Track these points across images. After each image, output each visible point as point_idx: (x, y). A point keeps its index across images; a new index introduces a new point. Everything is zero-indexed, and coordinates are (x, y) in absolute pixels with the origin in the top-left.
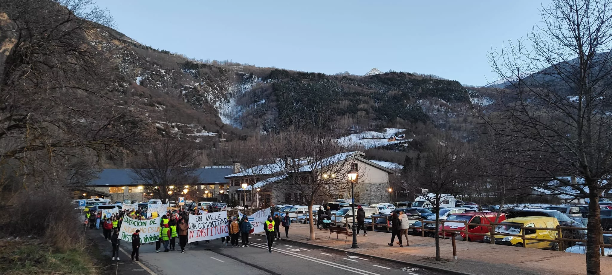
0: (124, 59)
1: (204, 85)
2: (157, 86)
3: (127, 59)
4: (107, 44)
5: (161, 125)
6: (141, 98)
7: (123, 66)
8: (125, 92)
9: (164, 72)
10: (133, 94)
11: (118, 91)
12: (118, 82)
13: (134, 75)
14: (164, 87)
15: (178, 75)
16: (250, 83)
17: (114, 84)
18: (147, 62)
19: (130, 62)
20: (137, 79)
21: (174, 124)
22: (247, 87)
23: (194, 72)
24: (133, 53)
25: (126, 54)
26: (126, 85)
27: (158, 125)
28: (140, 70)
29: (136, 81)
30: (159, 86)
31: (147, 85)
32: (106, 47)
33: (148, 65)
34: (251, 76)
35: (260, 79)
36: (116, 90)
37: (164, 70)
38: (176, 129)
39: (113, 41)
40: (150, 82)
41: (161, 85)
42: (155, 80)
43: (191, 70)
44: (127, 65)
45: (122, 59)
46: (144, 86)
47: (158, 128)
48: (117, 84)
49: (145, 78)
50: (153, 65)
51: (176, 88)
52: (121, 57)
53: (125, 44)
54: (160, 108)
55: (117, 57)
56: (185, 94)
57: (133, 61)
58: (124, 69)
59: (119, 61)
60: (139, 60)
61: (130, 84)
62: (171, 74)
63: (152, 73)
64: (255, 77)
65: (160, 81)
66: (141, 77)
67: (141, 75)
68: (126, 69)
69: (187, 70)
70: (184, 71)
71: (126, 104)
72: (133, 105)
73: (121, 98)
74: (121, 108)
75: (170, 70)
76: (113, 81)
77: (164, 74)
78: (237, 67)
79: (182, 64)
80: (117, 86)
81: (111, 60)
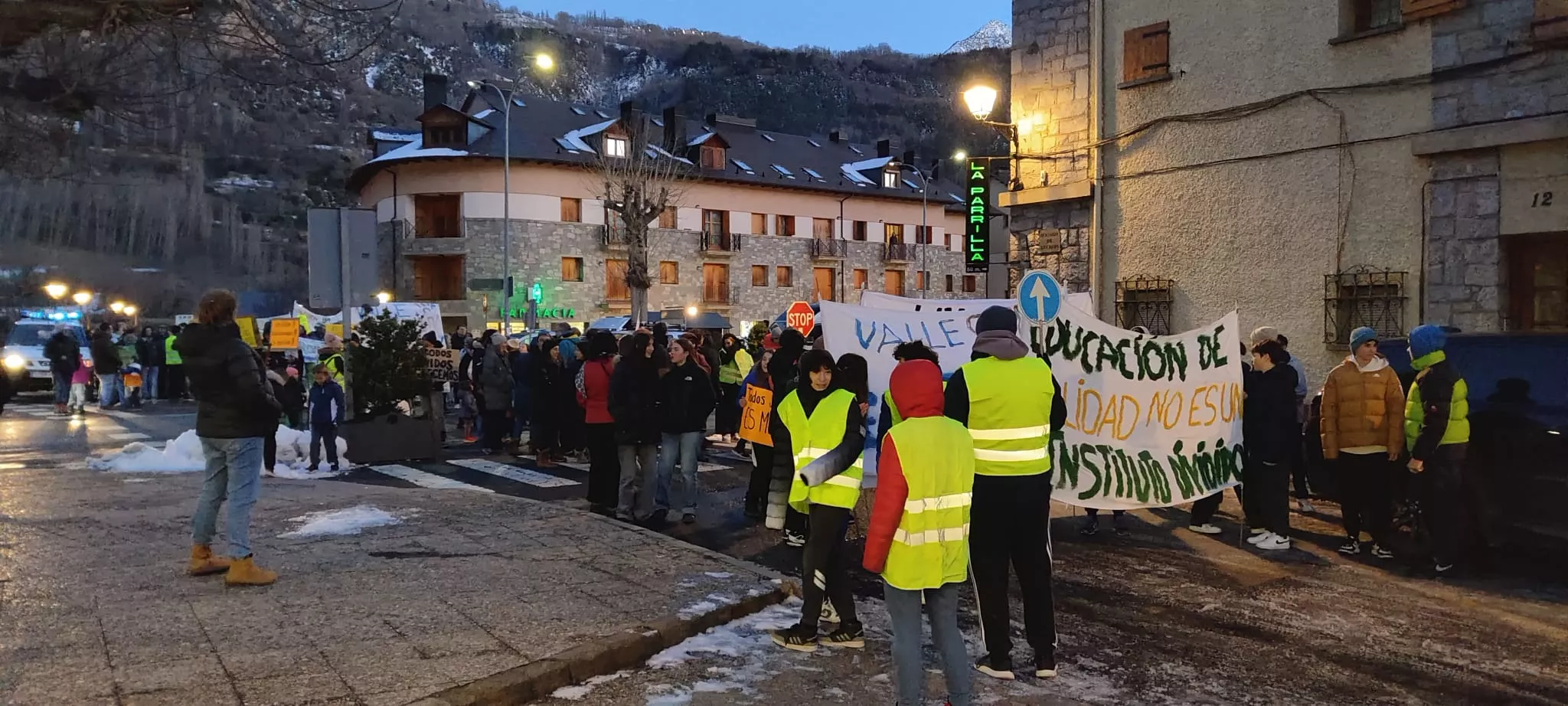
0: (337, 26)
1: (524, 84)
2: (413, 89)
3: (343, 24)
7: (335, 42)
8: (335, 111)
9: (432, 54)
10: (354, 117)
11: (320, 108)
12: (322, 88)
13: (362, 63)
15: (462, 60)
16: (638, 75)
17: (311, 93)
18: (391, 29)
19: (352, 33)
20: (367, 73)
22: (631, 86)
23: (503, 50)
26: (338, 94)
28: (374, 52)
29: (365, 77)
30: (417, 88)
31: (390, 87)
33: (393, 38)
34: (641, 58)
35: (663, 64)
36: (316, 107)
37: (431, 48)
40: (396, 79)
42: (407, 75)
43: (497, 45)
44: (343, 39)
45: (332, 25)
46: (383, 91)
48: (318, 94)
49: (386, 72)
50: (406, 38)
52: (330, 21)
55: (321, 21)
57: (359, 29)
58: (337, 49)
59: (324, 30)
61: (350, 90)
62: (447, 58)
63: (402, 59)
64: (649, 62)
65: (419, 77)
66: (376, 69)
67: (376, 64)
68: (340, 49)
69: (487, 44)
70: (481, 49)
71: (337, 140)
72: (352, 142)
73: (327, 127)
74: (326, 150)
75: (445, 48)
76: (310, 88)
77: (430, 60)
78: (615, 32)
79: (476, 30)
80: (318, 98)
81: (309, 28)
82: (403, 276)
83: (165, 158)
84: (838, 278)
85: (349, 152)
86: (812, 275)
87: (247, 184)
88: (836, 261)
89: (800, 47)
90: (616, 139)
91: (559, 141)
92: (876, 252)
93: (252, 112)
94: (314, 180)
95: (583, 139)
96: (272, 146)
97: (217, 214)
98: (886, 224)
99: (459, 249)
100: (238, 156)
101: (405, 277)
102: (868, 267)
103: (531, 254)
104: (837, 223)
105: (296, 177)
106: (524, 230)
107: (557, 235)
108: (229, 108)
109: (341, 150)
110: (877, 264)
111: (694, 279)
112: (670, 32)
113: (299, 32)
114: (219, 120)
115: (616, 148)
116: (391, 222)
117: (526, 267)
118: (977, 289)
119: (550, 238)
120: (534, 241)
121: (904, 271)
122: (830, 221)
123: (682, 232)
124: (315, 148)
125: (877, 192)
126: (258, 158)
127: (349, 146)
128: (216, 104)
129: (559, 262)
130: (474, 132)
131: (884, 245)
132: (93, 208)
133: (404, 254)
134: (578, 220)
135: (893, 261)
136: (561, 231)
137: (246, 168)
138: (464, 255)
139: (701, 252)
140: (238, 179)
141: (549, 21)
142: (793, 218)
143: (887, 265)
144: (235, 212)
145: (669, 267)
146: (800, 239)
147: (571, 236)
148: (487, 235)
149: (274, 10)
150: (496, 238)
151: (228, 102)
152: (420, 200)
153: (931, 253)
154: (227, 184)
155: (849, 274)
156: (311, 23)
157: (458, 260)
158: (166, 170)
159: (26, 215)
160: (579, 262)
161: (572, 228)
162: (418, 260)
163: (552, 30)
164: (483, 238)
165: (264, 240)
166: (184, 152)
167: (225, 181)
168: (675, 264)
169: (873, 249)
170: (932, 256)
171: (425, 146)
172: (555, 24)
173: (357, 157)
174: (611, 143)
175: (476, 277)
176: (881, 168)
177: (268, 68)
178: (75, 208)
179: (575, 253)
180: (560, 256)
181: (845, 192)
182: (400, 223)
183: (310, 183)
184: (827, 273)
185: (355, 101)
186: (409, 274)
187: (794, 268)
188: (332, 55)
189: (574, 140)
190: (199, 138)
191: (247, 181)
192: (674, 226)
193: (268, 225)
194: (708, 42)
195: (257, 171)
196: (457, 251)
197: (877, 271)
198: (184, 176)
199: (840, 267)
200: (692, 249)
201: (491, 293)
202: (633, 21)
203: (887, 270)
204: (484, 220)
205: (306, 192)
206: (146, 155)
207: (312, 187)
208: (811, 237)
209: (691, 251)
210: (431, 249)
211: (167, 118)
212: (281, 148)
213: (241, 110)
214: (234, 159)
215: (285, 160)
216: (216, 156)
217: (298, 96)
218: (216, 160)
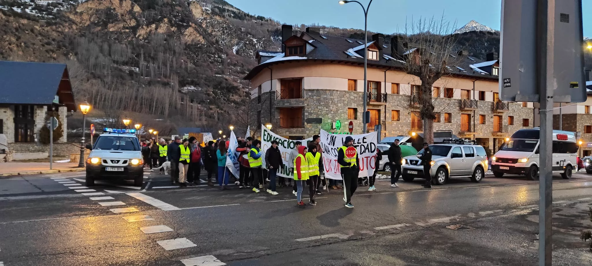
0: (224, 32)
2: (249, 54)
3: (226, 31)
4: (210, 19)
5: (249, 90)
6: (235, 67)
7: (223, 38)
8: (222, 62)
9: (256, 41)
10: (229, 64)
11: (217, 61)
12: (218, 54)
13: (232, 45)
14: (255, 54)
15: (267, 43)
17: (214, 56)
18: (242, 32)
19: (228, 35)
20: (234, 49)
24: (231, 26)
25: (225, 27)
26: (224, 56)
27: (247, 89)
28: (235, 41)
30: (251, 54)
31: (242, 53)
32: (209, 22)
33: (243, 36)
37: (256, 39)
39: (215, 17)
40: (244, 50)
41: (253, 53)
42: (248, 49)
43: (279, 37)
44: (226, 37)
45: (221, 32)
46: (239, 55)
47: (246, 92)
48: (217, 56)
49: (240, 48)
50: (247, 36)
52: (221, 30)
53: (224, 18)
55: (218, 30)
57: (231, 33)
58: (223, 40)
59: (219, 33)
60: (235, 32)
61: (228, 55)
62: (262, 43)
63: (246, 43)
65: (252, 49)
66: (236, 47)
67: (237, 45)
68: (224, 40)
69: (276, 37)
70: (274, 39)
71: (223, 73)
72: (228, 74)
73: (220, 68)
74: (219, 76)
75: (261, 39)
76: (214, 54)
77: (255, 43)
78: (322, 31)
79: (272, 32)
80: (217, 58)
81: (214, 33)
82: (274, 117)
83: (166, 80)
84: (472, 119)
85: (227, 77)
86: (460, 118)
87: (192, 89)
88: (471, 110)
89: (394, 34)
90: (373, 51)
91: (347, 53)
92: (489, 106)
93: (194, 64)
94: (215, 87)
95: (356, 52)
96: (201, 75)
97: (182, 100)
98: (494, 93)
99: (302, 104)
101: (276, 118)
102: (486, 113)
103: (335, 106)
104: (472, 92)
105: (209, 86)
106: (331, 95)
107: (346, 97)
108: (187, 62)
109: (225, 76)
110: (490, 112)
111: (407, 119)
112: (343, 30)
113: (210, 35)
114: (183, 66)
115: (372, 55)
116: (270, 92)
117: (332, 112)
118: (529, 125)
119: (343, 99)
120: (336, 100)
121: (502, 116)
122: (468, 91)
123: (402, 96)
124: (216, 76)
125: (489, 77)
126: (196, 80)
127: (227, 75)
128: (182, 61)
129: (347, 110)
130: (309, 48)
131: (493, 103)
132: (142, 98)
133: (275, 106)
134: (355, 90)
135: (498, 111)
136: (348, 95)
137: (193, 83)
138: (304, 107)
139: (410, 106)
140: (189, 87)
141: (298, 28)
142: (452, 89)
143: (494, 113)
144: (188, 99)
145: (395, 113)
146: (455, 100)
147: (352, 97)
148: (315, 97)
149: (202, 27)
150: (318, 99)
151: (186, 60)
152: (283, 82)
153: (514, 107)
154: (186, 89)
155: (478, 118)
156: (215, 31)
157: (302, 108)
158: (166, 84)
159: (121, 101)
160: (355, 110)
161: (352, 93)
162: (281, 110)
163: (299, 31)
164: (313, 98)
165: (198, 109)
166: (172, 77)
167: (185, 88)
168: (398, 111)
169: (488, 105)
170: (515, 109)
171: (285, 56)
172: (300, 29)
173: (230, 79)
174: (370, 53)
175: (309, 117)
176: (491, 66)
177: (200, 47)
178: (136, 98)
179: (354, 106)
180: (347, 107)
181: (475, 77)
182: (274, 92)
183: (214, 88)
184: (466, 117)
185: (229, 58)
186: (278, 116)
187: (452, 113)
188: (222, 42)
189: (351, 52)
190: (178, 73)
191: (192, 88)
192: (398, 93)
193: (199, 104)
194: (358, 33)
195: (195, 84)
196: (301, 105)
197: (490, 115)
198: (172, 86)
199: (473, 113)
200: (406, 104)
201: (315, 125)
202: (329, 26)
203: (494, 115)
204: (313, 90)
205: (212, 92)
206: (160, 79)
207: (215, 90)
208: (460, 99)
209: (405, 105)
210: (289, 104)
211: (166, 66)
212: (204, 76)
213: (191, 63)
214: (188, 80)
215: (205, 80)
216: (182, 79)
217: (210, 57)
218: (182, 80)
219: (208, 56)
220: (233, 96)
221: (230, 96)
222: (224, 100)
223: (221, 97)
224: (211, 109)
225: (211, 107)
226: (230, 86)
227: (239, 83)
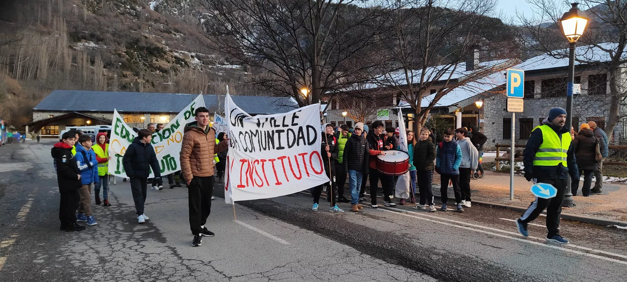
2: (173, 13)
5: (180, 55)
6: (156, 24)
8: (137, 16)
10: (148, 19)
11: (130, 13)
12: (130, 4)
14: (181, 14)
15: (195, 1)
17: (125, 6)
20: (150, 4)
21: (193, 54)
26: (139, 8)
27: (176, 54)
29: (149, 6)
30: (175, 12)
31: (162, 11)
36: (128, 13)
38: (196, 60)
40: (165, 7)
41: (177, 12)
42: (171, 6)
46: (158, 12)
47: (176, 57)
48: (129, 7)
49: (160, 4)
51: (194, 15)
54: (178, 36)
56: (204, 23)
61: (144, 8)
65: (176, 7)
66: (155, 2)
71: (140, 29)
72: (147, 31)
73: (134, 23)
80: (129, 9)
85: (147, 35)
87: (92, 46)
93: (94, 12)
94: (130, 46)
96: (106, 28)
97: (75, 60)
100: (86, 32)
105: (119, 44)
108: (82, 8)
109: (142, 33)
114: (76, 12)
126: (98, 34)
128: (74, 5)
137: (92, 37)
140: (87, 44)
144: (85, 59)
151: (81, 5)
154: (80, 45)
158: (44, 33)
165: (103, 75)
166: (55, 24)
173: (150, 37)
183: (127, 48)
185: (147, 12)
191: (92, 44)
195: (98, 40)
205: (125, 52)
207: (129, 50)
211: (46, 9)
212: (110, 30)
213: (88, 10)
214: (85, 33)
215: (114, 34)
216: (74, 30)
217: (118, 7)
218: (74, 32)
219: (115, 4)
220: (157, 60)
221: (152, 60)
222: (145, 65)
223: (140, 61)
224: (125, 76)
225: (125, 73)
226: (152, 47)
227: (164, 45)
